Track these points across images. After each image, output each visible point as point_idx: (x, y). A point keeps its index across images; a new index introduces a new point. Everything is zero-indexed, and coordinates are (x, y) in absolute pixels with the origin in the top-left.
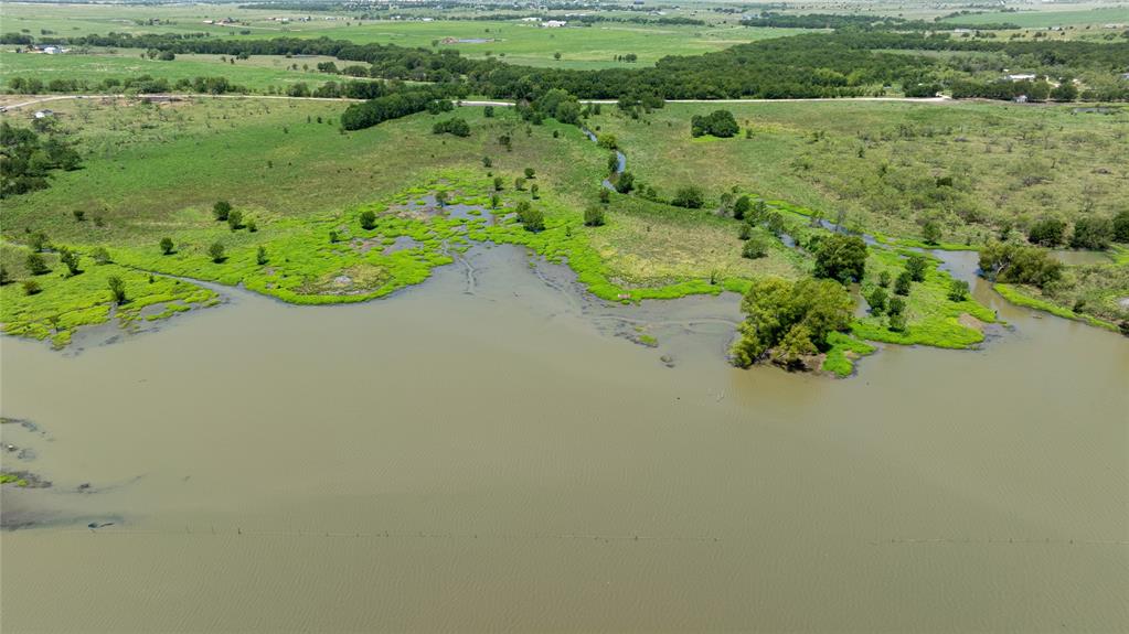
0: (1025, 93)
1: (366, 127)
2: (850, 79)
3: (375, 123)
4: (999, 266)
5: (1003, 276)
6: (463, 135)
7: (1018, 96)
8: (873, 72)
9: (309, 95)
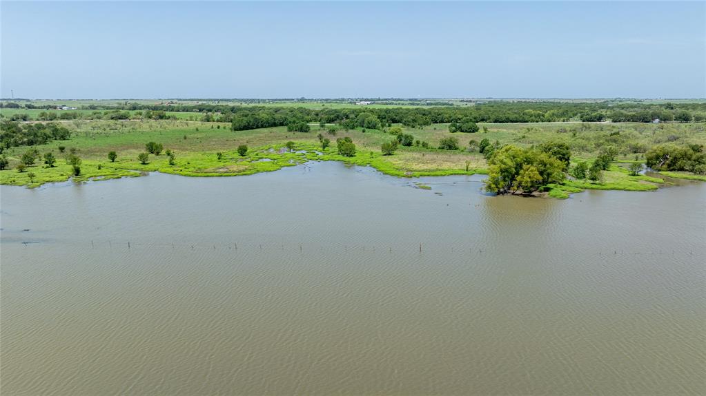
0: (658, 117)
1: (247, 129)
2: (546, 115)
3: (252, 129)
4: (660, 162)
5: (665, 166)
6: (306, 131)
7: (654, 119)
8: (561, 111)
9: (214, 121)
